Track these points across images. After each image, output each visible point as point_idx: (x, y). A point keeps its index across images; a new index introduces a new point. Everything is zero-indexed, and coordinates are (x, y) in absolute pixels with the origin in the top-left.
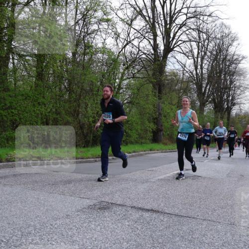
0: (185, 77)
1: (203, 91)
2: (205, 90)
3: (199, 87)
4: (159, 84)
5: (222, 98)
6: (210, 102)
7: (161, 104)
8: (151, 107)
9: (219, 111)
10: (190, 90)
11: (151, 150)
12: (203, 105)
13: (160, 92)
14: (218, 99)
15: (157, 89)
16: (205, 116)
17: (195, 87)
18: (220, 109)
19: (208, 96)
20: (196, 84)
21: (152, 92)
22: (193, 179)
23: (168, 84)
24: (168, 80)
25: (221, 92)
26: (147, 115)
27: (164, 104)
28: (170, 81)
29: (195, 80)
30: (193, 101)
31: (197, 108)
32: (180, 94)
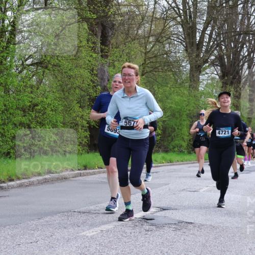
0: (159, 10)
1: (198, 38)
2: (202, 37)
3: (190, 30)
4: (102, 25)
5: (237, 53)
6: (213, 64)
7: (106, 68)
8: (86, 74)
9: (232, 83)
10: (169, 38)
11: (85, 168)
12: (197, 69)
13: (104, 41)
14: (228, 57)
15: (99, 34)
16: (202, 93)
17: (181, 30)
18: (234, 78)
19: (207, 51)
20: (183, 24)
21: (88, 41)
22: (176, 229)
23: (122, 24)
24: (122, 15)
25: (236, 42)
26: (77, 91)
27: (114, 67)
28: (127, 17)
29: (181, 17)
30: (177, 61)
31: (184, 77)
32: (149, 47)
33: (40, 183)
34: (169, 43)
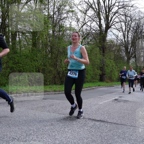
0: (118, 43)
1: (129, 51)
2: (130, 50)
3: (127, 48)
4: (103, 48)
6: (133, 57)
7: (104, 59)
8: (99, 61)
10: (121, 51)
11: (99, 86)
12: (129, 59)
13: (104, 52)
15: (102, 50)
16: (130, 65)
17: (124, 48)
19: (131, 54)
21: (99, 52)
22: (124, 102)
23: (108, 47)
24: (108, 45)
26: (96, 65)
27: (106, 59)
28: (109, 46)
29: (124, 45)
30: (123, 57)
31: (125, 61)
32: (116, 53)
33: (87, 90)
34: (121, 52)
